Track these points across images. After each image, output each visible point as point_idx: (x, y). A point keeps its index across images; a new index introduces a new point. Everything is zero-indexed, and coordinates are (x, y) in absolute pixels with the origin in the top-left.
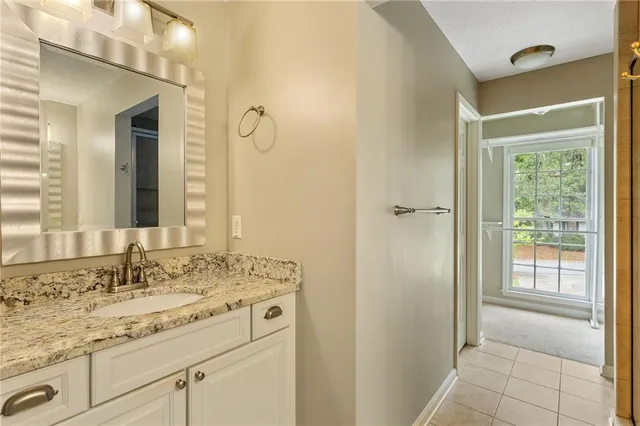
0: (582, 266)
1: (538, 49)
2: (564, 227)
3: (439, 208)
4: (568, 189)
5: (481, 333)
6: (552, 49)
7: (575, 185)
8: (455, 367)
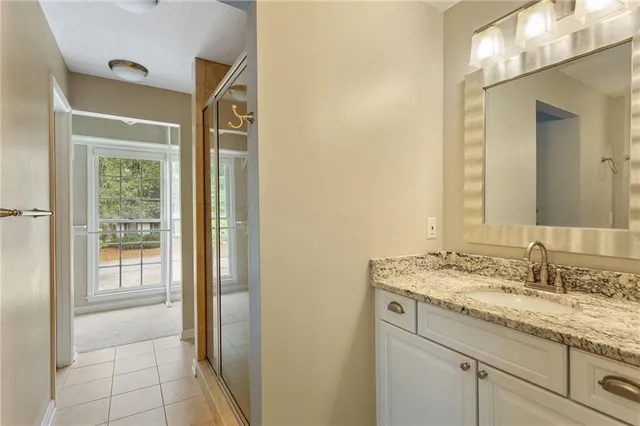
0: (158, 259)
1: (135, 66)
2: (125, 228)
3: (36, 210)
4: (131, 194)
5: (75, 348)
6: (146, 70)
7: (136, 190)
8: (53, 398)
